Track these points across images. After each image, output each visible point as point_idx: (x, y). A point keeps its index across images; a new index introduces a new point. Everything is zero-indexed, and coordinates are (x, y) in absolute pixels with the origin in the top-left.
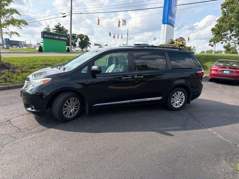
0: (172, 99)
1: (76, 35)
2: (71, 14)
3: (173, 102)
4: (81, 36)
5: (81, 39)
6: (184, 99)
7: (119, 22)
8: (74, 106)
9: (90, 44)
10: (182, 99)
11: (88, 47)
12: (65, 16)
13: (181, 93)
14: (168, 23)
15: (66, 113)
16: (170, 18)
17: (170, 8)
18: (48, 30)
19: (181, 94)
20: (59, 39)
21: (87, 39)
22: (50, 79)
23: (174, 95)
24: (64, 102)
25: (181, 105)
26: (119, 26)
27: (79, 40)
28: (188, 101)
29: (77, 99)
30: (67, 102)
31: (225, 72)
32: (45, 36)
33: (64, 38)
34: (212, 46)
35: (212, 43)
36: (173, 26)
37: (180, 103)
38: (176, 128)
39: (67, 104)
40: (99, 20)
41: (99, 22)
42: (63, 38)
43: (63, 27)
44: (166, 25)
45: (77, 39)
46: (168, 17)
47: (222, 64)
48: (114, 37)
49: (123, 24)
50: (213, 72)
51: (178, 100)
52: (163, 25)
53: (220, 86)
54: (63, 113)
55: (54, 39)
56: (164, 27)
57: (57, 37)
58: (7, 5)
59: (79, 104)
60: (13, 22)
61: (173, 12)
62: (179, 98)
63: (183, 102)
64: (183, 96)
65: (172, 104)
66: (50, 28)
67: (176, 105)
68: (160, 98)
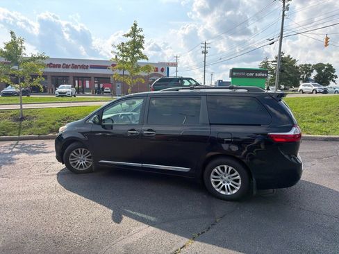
2: (282, 38)
5: (319, 70)
6: (240, 183)
8: (85, 159)
9: (336, 77)
10: (236, 181)
11: (331, 83)
12: (273, 43)
15: (74, 164)
18: (266, 64)
20: (254, 77)
21: (331, 69)
23: (215, 170)
27: (315, 73)
29: (88, 152)
30: (74, 152)
32: (234, 74)
33: (263, 75)
37: (233, 188)
38: (149, 218)
41: (327, 42)
42: (259, 75)
43: (289, 56)
45: (312, 71)
55: (246, 77)
57: (251, 74)
62: (229, 178)
63: (238, 188)
64: (237, 175)
65: (214, 185)
66: (269, 60)
67: (223, 189)
68: (187, 169)
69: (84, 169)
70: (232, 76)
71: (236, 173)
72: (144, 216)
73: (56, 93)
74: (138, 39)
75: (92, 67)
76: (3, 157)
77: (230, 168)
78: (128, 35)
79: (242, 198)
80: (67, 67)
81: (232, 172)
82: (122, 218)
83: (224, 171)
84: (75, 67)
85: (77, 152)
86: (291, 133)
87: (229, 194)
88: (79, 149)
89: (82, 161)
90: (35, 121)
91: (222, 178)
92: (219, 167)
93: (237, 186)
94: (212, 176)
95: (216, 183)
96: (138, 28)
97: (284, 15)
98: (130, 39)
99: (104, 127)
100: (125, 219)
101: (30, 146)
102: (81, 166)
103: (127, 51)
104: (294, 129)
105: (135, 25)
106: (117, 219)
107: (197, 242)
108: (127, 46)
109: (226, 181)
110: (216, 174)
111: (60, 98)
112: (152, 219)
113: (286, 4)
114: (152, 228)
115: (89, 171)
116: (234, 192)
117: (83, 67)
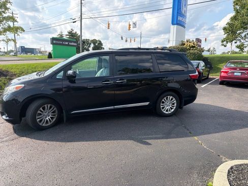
0: (161, 104)
1: (89, 40)
2: (81, 19)
3: (163, 108)
4: (94, 42)
5: (94, 44)
6: (175, 105)
7: (130, 25)
8: (50, 114)
9: (104, 49)
10: (173, 104)
12: (75, 22)
13: (171, 97)
14: (177, 24)
15: (41, 121)
16: (180, 18)
17: (179, 8)
18: (62, 36)
19: (172, 99)
20: (68, 45)
21: (100, 44)
22: (23, 85)
23: (163, 100)
24: (38, 109)
25: (173, 110)
26: (129, 29)
28: (180, 106)
29: (53, 106)
30: (41, 109)
31: (235, 74)
32: (54, 42)
33: (74, 44)
34: (225, 46)
35: (225, 43)
36: (184, 27)
37: (171, 108)
39: (41, 111)
40: (109, 24)
41: (109, 26)
42: (72, 44)
43: (76, 32)
44: (176, 26)
45: (90, 44)
46: (178, 18)
47: (233, 65)
48: (126, 41)
49: (134, 27)
50: (223, 74)
51: (168, 105)
52: (172, 27)
53: (230, 89)
54: (36, 121)
55: (63, 45)
56: (174, 28)
57: (67, 43)
58: (4, 12)
59: (57, 111)
60: (9, 29)
61: (183, 12)
64: (174, 101)
65: (162, 110)
66: (63, 34)
68: (147, 103)
70: (52, 43)
82: (145, 141)
83: (167, 100)
87: (170, 112)
91: (166, 104)
92: (165, 98)
93: (174, 107)
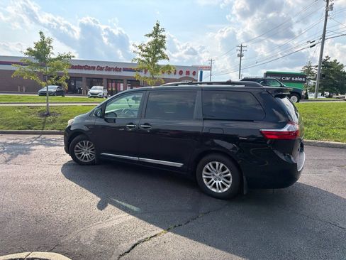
2: (324, 40)
6: (231, 181)
15: (79, 156)
20: (290, 82)
23: (207, 167)
29: (92, 144)
33: (301, 79)
38: (133, 208)
39: (79, 146)
42: (296, 79)
43: (335, 61)
55: (281, 81)
59: (95, 150)
62: (220, 175)
63: (229, 186)
64: (228, 173)
65: (205, 182)
66: (312, 65)
67: (215, 186)
68: (179, 165)
69: (88, 161)
71: (228, 170)
72: (128, 206)
73: (89, 93)
74: (159, 39)
75: (125, 70)
76: (23, 147)
77: (222, 165)
78: (150, 35)
79: (233, 197)
80: (101, 69)
81: (224, 169)
82: (106, 206)
83: (215, 168)
84: (109, 69)
85: (82, 144)
86: (285, 130)
87: (220, 191)
88: (84, 142)
89: (86, 153)
90: (59, 117)
91: (214, 175)
92: (210, 164)
93: (228, 184)
94: (204, 172)
95: (208, 180)
96: (160, 28)
97: (327, 15)
98: (152, 39)
99: (106, 120)
100: (110, 207)
101: (50, 140)
102: (86, 158)
103: (148, 50)
104: (289, 125)
105: (158, 25)
106: (101, 206)
107: (170, 233)
108: (149, 47)
109: (218, 179)
110: (208, 171)
111: (92, 99)
112: (135, 209)
113: (330, 4)
114: (131, 217)
115: (92, 164)
116: (225, 190)
117: (117, 70)
